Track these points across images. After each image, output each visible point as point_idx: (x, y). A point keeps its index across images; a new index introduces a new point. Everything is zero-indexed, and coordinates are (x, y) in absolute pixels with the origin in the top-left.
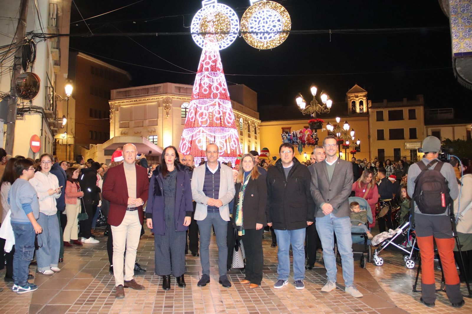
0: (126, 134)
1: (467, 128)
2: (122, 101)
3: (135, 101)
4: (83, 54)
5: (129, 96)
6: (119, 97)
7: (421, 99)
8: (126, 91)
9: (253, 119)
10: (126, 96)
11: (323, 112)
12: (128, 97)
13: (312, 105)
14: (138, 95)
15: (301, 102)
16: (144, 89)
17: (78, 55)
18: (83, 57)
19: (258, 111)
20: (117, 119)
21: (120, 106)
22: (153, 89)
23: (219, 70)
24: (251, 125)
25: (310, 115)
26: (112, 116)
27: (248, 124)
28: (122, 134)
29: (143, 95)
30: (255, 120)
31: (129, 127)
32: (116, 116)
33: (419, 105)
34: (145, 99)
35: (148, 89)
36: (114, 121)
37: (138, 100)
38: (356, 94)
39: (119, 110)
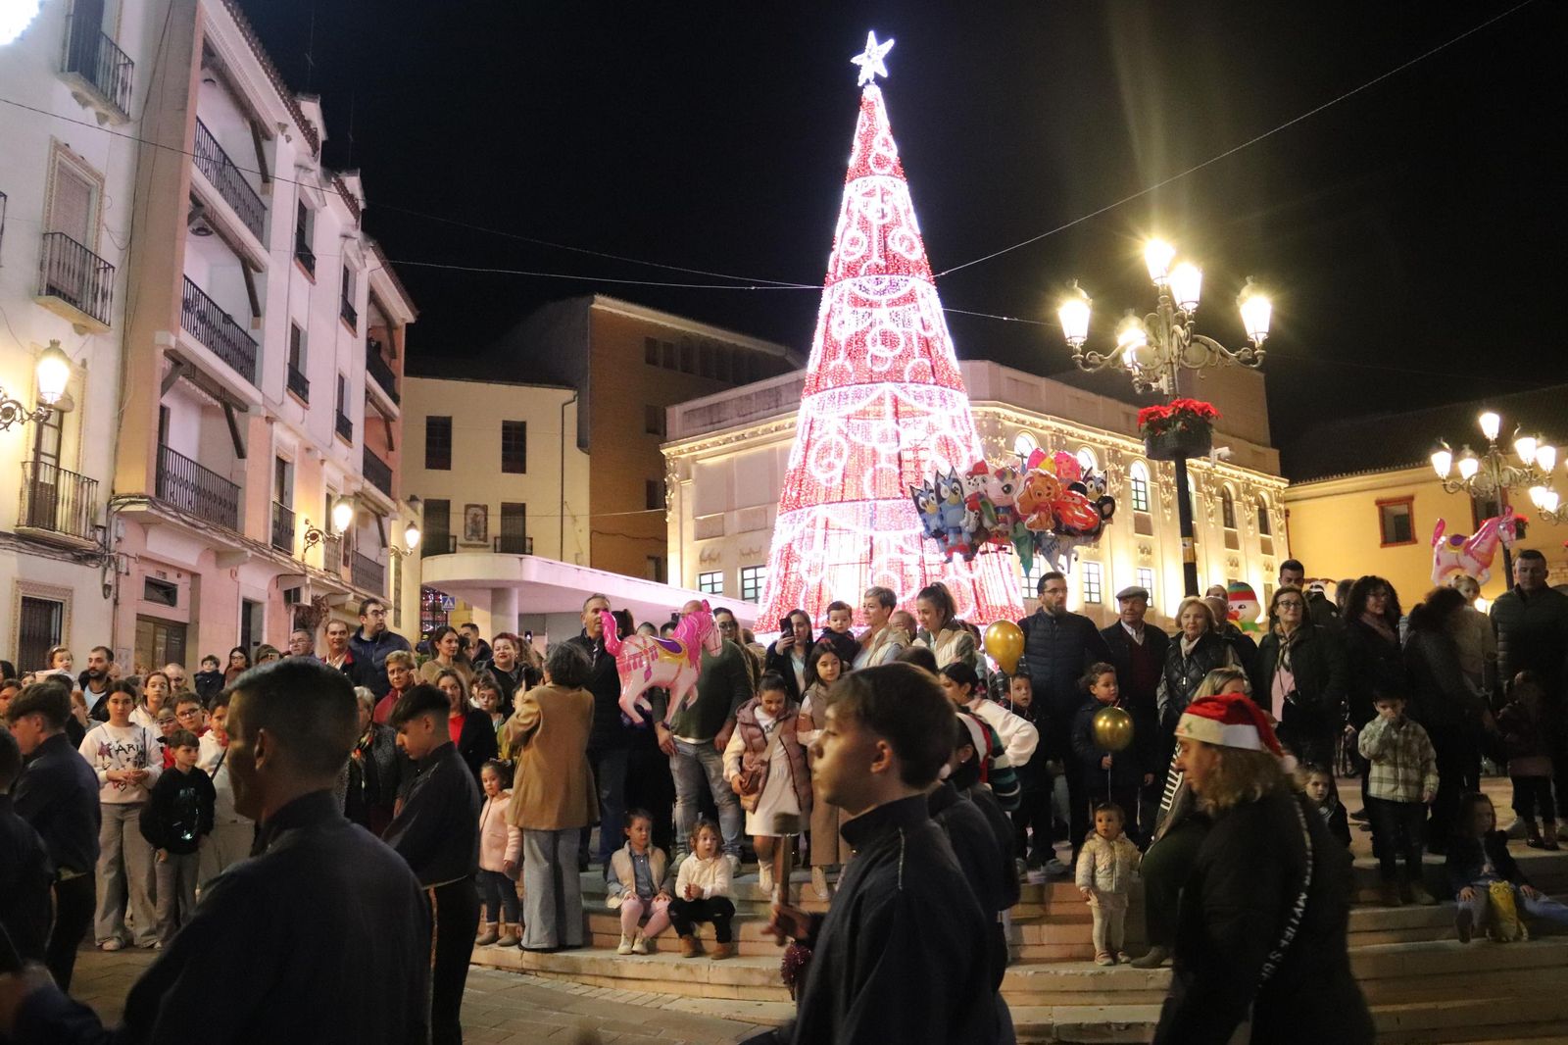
0: (714, 560)
2: (699, 443)
3: (738, 439)
4: (609, 300)
5: (719, 422)
6: (692, 431)
8: (711, 407)
9: (1245, 475)
10: (712, 423)
12: (717, 425)
14: (749, 417)
16: (764, 391)
17: (593, 306)
18: (614, 311)
19: (1274, 444)
20: (689, 507)
21: (694, 459)
22: (794, 386)
24: (1239, 499)
26: (671, 497)
27: (1225, 495)
28: (705, 561)
29: (762, 413)
30: (1255, 477)
31: (723, 535)
32: (684, 498)
34: (768, 426)
35: (777, 390)
36: (678, 516)
37: (747, 432)
39: (693, 474)
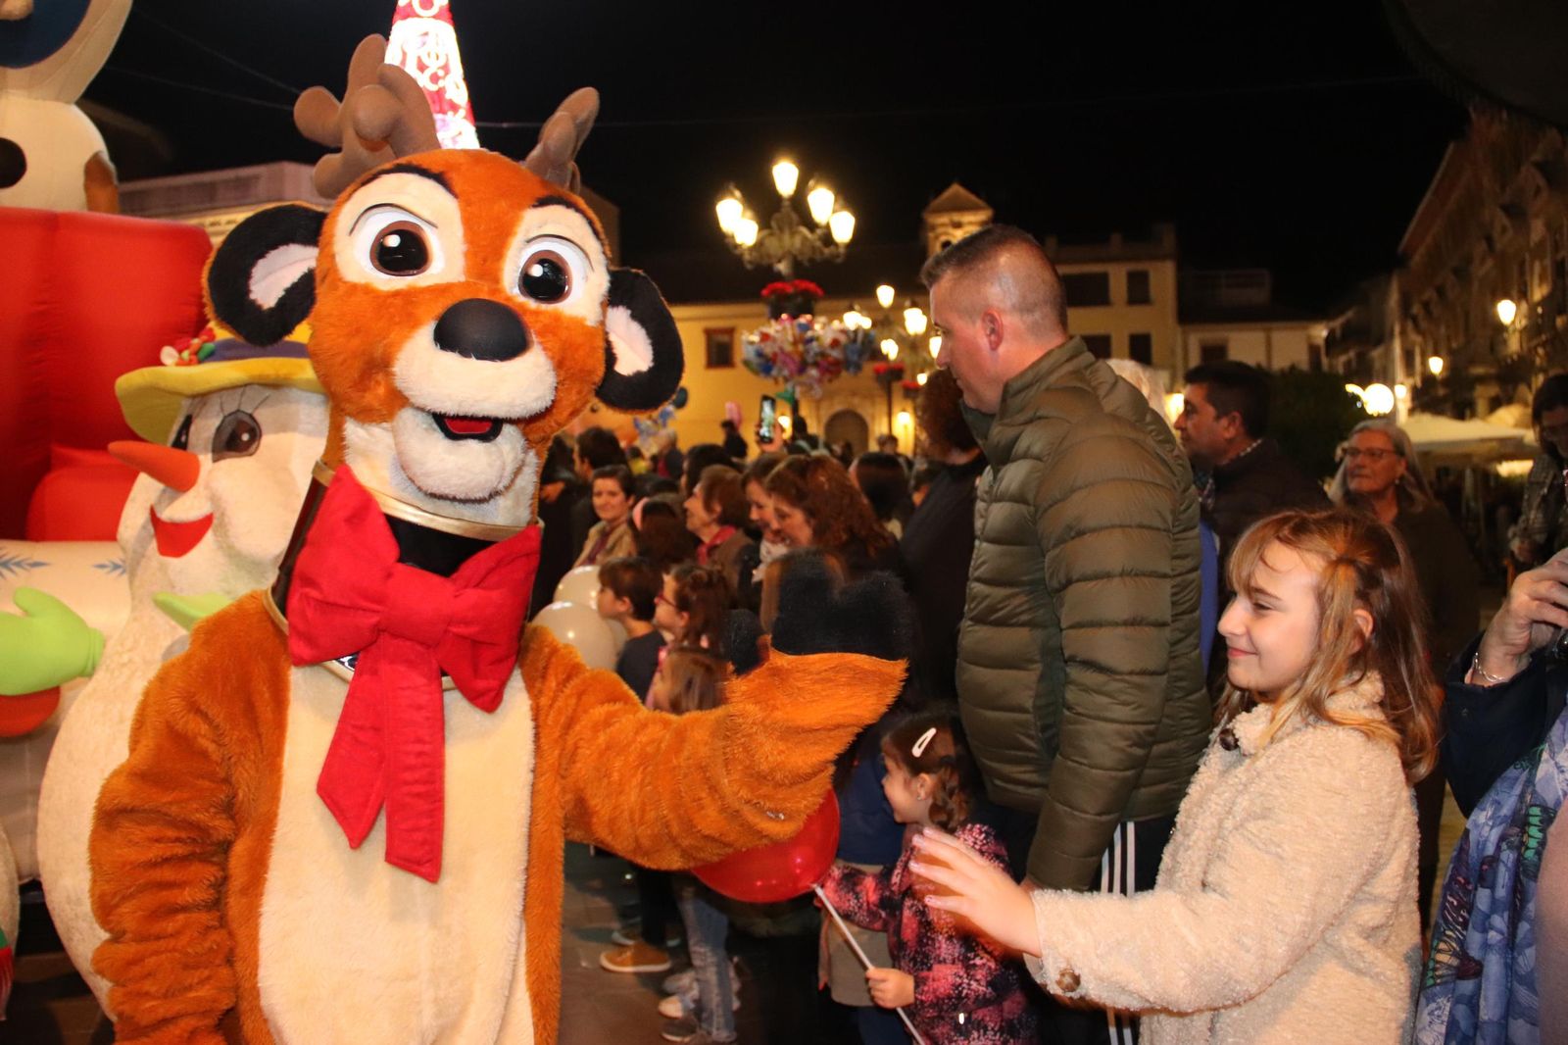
1: (1309, 338)
7: (1169, 241)
11: (818, 257)
13: (777, 232)
14: (178, 208)
15: (736, 220)
22: (233, 183)
23: (454, 108)
25: (770, 268)
33: (1163, 258)
34: (203, 220)
38: (957, 217)
